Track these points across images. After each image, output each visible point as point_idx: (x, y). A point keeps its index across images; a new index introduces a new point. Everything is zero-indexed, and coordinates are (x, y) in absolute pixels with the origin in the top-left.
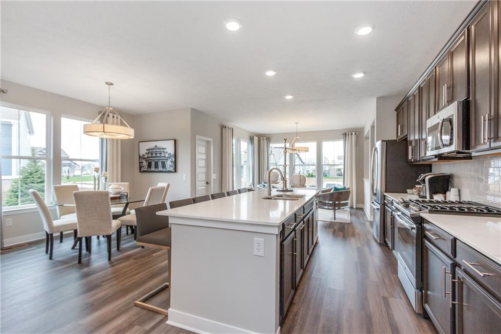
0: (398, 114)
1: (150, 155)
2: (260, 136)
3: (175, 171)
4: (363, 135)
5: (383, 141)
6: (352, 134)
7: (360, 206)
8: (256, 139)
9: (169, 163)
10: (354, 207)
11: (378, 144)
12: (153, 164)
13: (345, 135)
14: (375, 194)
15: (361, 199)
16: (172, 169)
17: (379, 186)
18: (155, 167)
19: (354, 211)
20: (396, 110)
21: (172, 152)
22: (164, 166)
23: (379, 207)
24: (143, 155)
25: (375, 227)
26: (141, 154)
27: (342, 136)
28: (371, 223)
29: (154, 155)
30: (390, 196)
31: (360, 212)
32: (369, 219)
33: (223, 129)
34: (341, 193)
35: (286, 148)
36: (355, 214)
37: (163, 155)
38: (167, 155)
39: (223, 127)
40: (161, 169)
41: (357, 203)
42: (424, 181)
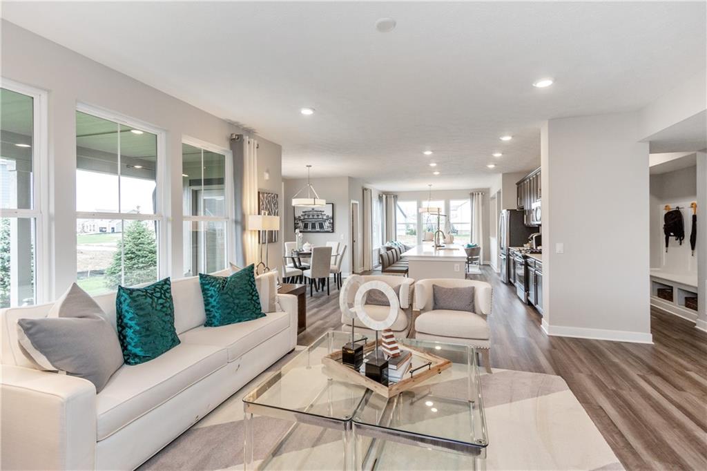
0: (518, 188)
1: (306, 217)
2: (387, 194)
3: (333, 231)
4: (489, 195)
5: (508, 210)
6: (478, 194)
7: (487, 263)
8: (384, 196)
9: (327, 225)
10: (482, 263)
11: (504, 212)
12: (310, 226)
13: (472, 194)
14: (502, 249)
15: (488, 257)
16: (330, 229)
17: (505, 243)
18: (312, 228)
19: (482, 267)
20: (518, 184)
21: (331, 215)
22: (321, 226)
23: (505, 257)
24: (299, 217)
25: (502, 276)
26: (297, 216)
27: (469, 196)
28: (499, 274)
29: (311, 217)
30: (513, 249)
31: (487, 268)
32: (496, 271)
33: (365, 191)
34: (473, 249)
35: (439, 215)
36: (484, 269)
37: (320, 217)
38: (325, 217)
39: (364, 190)
40: (318, 230)
41: (484, 260)
42: (532, 238)
